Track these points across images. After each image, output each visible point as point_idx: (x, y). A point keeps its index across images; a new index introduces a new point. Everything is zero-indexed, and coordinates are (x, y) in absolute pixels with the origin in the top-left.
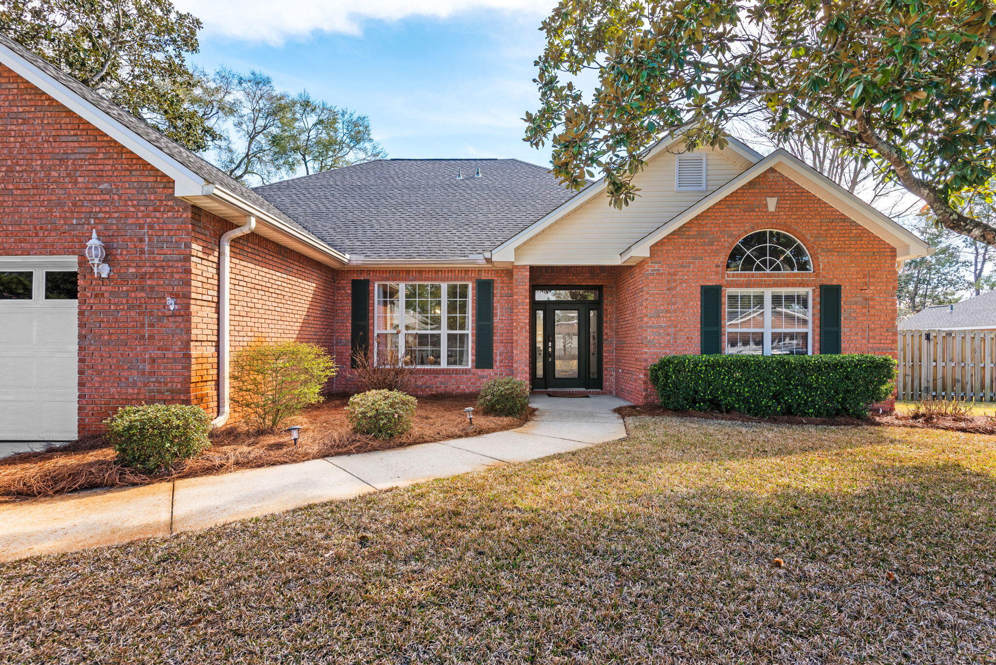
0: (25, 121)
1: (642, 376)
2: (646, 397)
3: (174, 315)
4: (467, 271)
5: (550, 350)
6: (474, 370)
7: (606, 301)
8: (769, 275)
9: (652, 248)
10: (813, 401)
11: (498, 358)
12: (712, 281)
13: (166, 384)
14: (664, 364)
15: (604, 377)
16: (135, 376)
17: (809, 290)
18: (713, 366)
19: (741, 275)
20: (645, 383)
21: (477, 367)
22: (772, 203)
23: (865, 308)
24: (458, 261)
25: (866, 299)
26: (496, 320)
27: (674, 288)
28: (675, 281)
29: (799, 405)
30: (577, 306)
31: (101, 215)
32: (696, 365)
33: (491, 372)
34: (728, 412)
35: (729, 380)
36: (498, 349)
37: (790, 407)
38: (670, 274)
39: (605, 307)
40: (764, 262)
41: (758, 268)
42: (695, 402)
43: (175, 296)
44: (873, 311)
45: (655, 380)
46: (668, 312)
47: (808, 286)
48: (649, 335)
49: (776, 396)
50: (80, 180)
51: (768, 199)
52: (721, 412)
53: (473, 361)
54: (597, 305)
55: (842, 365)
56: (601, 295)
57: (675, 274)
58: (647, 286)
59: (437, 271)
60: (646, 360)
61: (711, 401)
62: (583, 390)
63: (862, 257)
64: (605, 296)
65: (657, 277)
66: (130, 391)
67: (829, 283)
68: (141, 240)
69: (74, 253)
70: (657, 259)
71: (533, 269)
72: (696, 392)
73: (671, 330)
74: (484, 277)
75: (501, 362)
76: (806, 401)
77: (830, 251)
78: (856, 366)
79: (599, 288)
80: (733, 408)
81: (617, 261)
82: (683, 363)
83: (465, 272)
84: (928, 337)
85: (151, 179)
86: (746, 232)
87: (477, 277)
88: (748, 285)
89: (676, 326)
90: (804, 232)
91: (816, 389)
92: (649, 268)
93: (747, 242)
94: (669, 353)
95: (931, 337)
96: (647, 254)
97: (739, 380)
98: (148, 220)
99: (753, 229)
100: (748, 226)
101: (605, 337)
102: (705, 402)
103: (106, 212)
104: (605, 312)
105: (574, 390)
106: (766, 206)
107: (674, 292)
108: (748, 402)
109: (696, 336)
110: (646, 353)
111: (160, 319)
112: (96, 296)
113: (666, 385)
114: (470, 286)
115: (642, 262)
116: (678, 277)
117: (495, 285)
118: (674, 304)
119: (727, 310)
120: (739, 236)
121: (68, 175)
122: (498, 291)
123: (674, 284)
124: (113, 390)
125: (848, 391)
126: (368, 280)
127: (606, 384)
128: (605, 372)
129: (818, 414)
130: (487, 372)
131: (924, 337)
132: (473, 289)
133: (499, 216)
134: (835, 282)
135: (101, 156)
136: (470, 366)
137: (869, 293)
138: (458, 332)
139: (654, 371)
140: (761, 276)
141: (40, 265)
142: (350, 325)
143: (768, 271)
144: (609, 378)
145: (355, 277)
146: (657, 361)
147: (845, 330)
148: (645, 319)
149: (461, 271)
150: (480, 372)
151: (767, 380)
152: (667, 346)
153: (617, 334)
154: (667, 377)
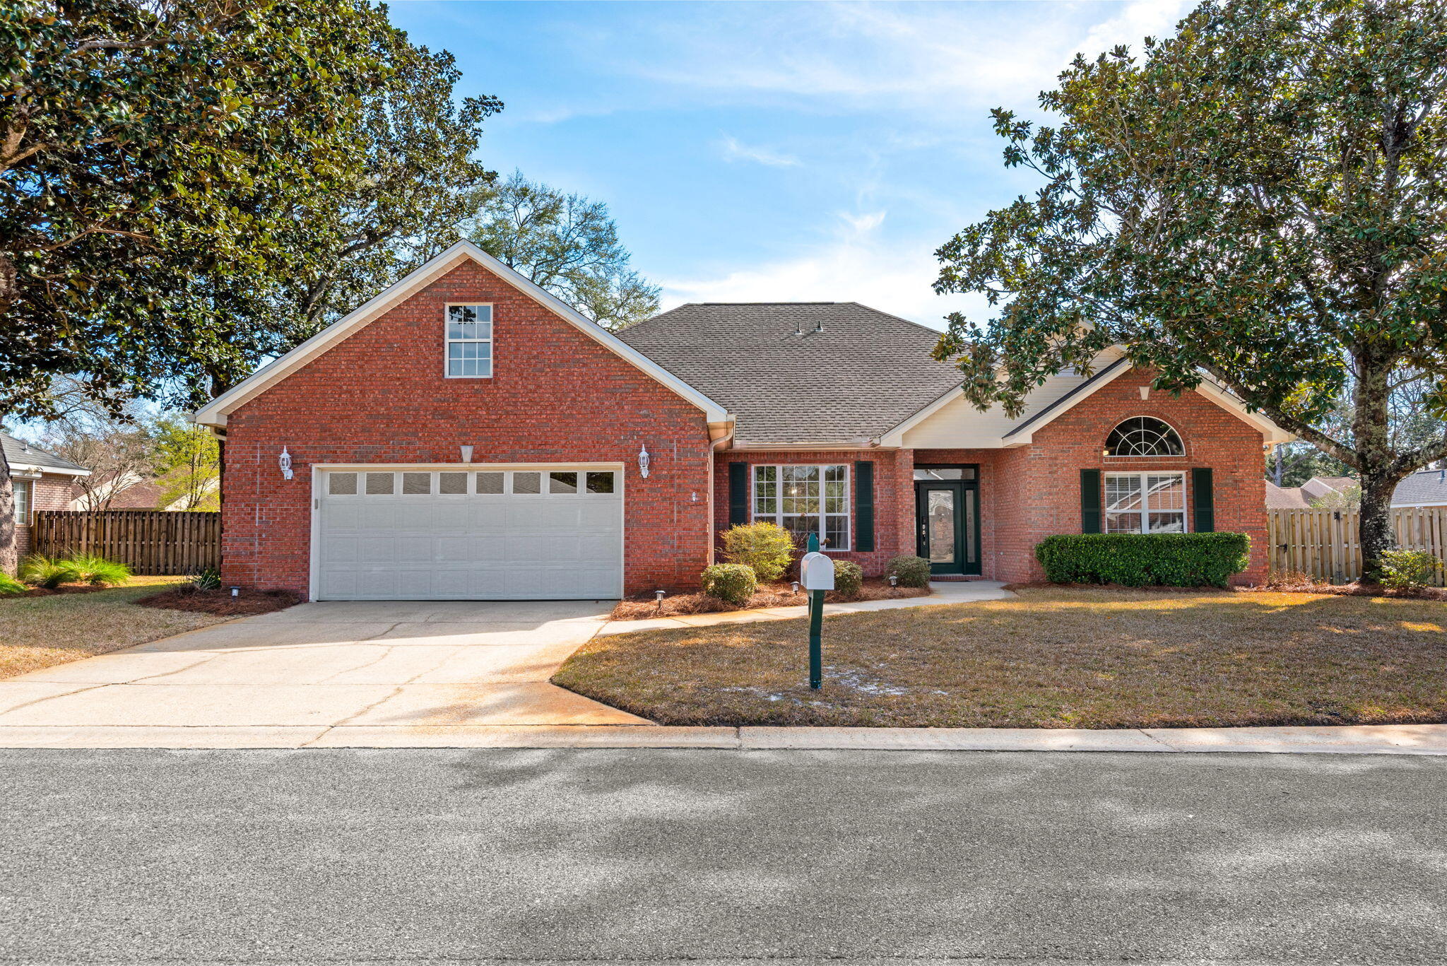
0: (585, 365)
1: (1027, 556)
2: (1031, 576)
3: (697, 504)
4: (845, 453)
5: (924, 533)
6: (854, 553)
7: (982, 481)
8: (1144, 459)
9: (1034, 436)
10: (1179, 573)
11: (879, 541)
12: (1091, 464)
13: (689, 555)
14: (1050, 542)
15: (983, 561)
16: (667, 548)
17: (1183, 473)
18: (1092, 543)
19: (1118, 460)
20: (1031, 562)
21: (858, 550)
22: (1145, 392)
23: (1235, 489)
24: (840, 444)
25: (1236, 481)
26: (876, 502)
27: (1056, 472)
28: (1056, 465)
29: (1167, 576)
30: (952, 486)
31: (641, 433)
32: (1077, 542)
33: (872, 555)
34: (1106, 583)
35: (1105, 555)
36: (879, 533)
37: (1159, 578)
38: (1051, 458)
39: (981, 485)
40: (1139, 447)
41: (1135, 452)
42: (1076, 575)
43: (697, 491)
44: (1243, 493)
45: (1041, 557)
46: (1050, 494)
47: (1181, 469)
48: (1034, 516)
49: (1147, 569)
50: (626, 407)
51: (1141, 388)
52: (1101, 584)
53: (852, 544)
54: (973, 484)
55: (1202, 542)
56: (977, 474)
57: (1056, 459)
58: (1030, 470)
59: (815, 453)
60: (1031, 541)
61: (1091, 574)
62: (961, 575)
63: (1231, 442)
64: (982, 475)
65: (1040, 461)
66: (663, 560)
67: (1201, 466)
68: (671, 451)
69: (622, 460)
70: (1039, 445)
71: (916, 452)
72: (1078, 566)
73: (1054, 512)
74: (863, 458)
75: (882, 544)
76: (1172, 573)
77: (1200, 436)
78: (1214, 541)
79: (976, 467)
80: (1110, 580)
81: (999, 444)
82: (1065, 541)
83: (843, 455)
84: (1337, 516)
85: (678, 407)
86: (1121, 419)
87: (856, 459)
88: (1125, 469)
89: (1058, 508)
90: (1175, 418)
91: (1181, 562)
92: (1031, 454)
93: (1124, 428)
94: (1052, 533)
95: (1341, 516)
96: (1030, 441)
97: (1114, 555)
98: (677, 436)
99: (1128, 416)
100: (1123, 413)
101: (983, 519)
102: (1085, 575)
103: (645, 431)
104: (982, 492)
105: (951, 575)
106: (1139, 394)
107: (1055, 476)
108: (1123, 575)
109: (1078, 517)
110: (1030, 533)
111: (685, 508)
112: (638, 491)
113: (1051, 561)
114: (849, 467)
115: (1023, 449)
116: (1058, 462)
117: (875, 466)
118: (1056, 487)
119: (1106, 492)
120: (1115, 423)
121: (617, 404)
122: (877, 473)
123: (1055, 468)
124: (650, 560)
125: (1209, 564)
126: (746, 463)
127: (985, 569)
128: (983, 557)
129: (1184, 584)
130: (868, 555)
131: (1332, 516)
132: (852, 471)
133: (863, 388)
134: (1206, 465)
135: (641, 390)
136: (849, 549)
137: (1239, 474)
138: (836, 514)
139: (1040, 549)
140: (1137, 460)
141: (583, 468)
142: (727, 508)
143: (1143, 455)
144: (989, 563)
145: (732, 459)
146: (1042, 541)
147: (1217, 510)
148: (1029, 501)
149: (839, 453)
150: (860, 555)
151: (1138, 555)
152: (1050, 526)
153: (996, 515)
154: (1052, 553)
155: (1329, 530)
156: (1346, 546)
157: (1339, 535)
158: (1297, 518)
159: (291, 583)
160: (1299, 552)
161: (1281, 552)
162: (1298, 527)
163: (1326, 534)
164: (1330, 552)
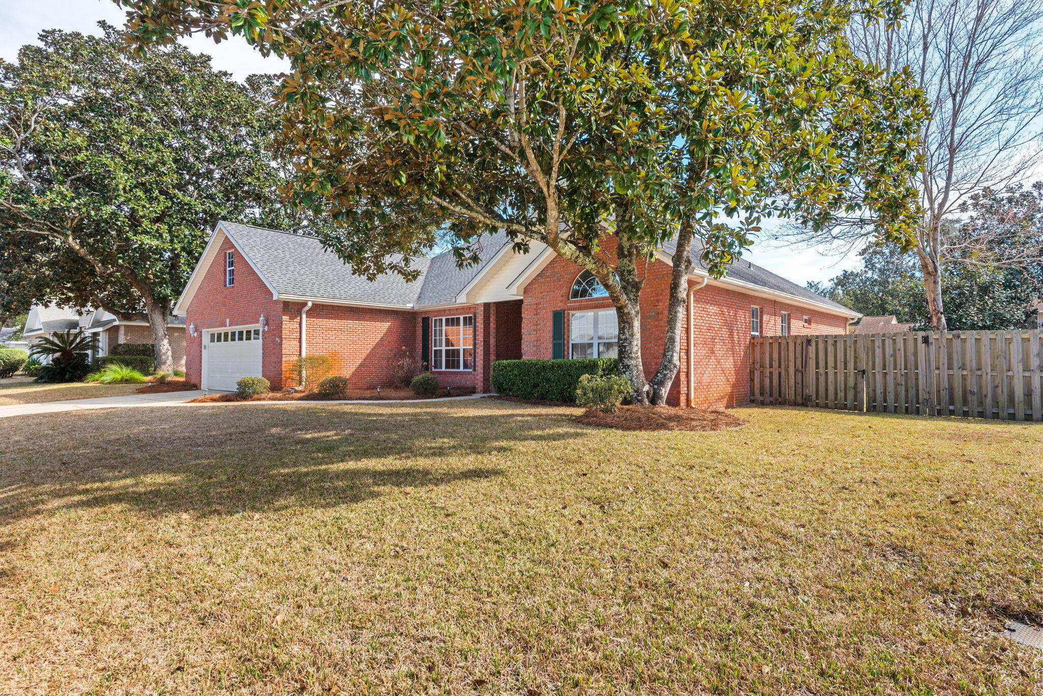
3: (280, 344)
9: (526, 288)
12: (559, 307)
23: (657, 320)
25: (657, 314)
27: (539, 314)
28: (539, 309)
38: (536, 304)
40: (593, 290)
41: (590, 295)
43: (280, 337)
46: (535, 330)
48: (526, 347)
53: (473, 366)
57: (539, 304)
58: (524, 313)
65: (529, 307)
66: (272, 374)
68: (274, 316)
70: (530, 295)
73: (537, 343)
83: (469, 308)
84: (926, 340)
89: (540, 341)
92: (526, 301)
95: (931, 340)
98: (275, 308)
107: (539, 317)
109: (550, 347)
111: (277, 346)
112: (265, 338)
114: (472, 316)
118: (539, 325)
123: (538, 311)
124: (268, 374)
126: (429, 318)
131: (920, 340)
136: (472, 370)
137: (659, 307)
138: (468, 347)
142: (422, 344)
143: (594, 297)
145: (424, 316)
148: (523, 336)
155: (916, 354)
156: (937, 372)
157: (928, 361)
158: (878, 343)
159: (194, 381)
160: (879, 378)
161: (859, 377)
162: (878, 352)
163: (911, 359)
164: (917, 379)
